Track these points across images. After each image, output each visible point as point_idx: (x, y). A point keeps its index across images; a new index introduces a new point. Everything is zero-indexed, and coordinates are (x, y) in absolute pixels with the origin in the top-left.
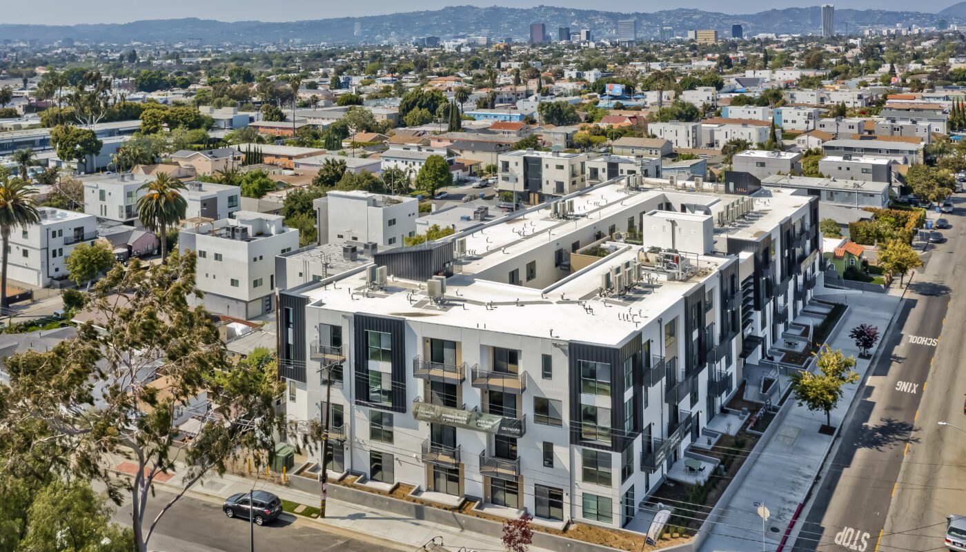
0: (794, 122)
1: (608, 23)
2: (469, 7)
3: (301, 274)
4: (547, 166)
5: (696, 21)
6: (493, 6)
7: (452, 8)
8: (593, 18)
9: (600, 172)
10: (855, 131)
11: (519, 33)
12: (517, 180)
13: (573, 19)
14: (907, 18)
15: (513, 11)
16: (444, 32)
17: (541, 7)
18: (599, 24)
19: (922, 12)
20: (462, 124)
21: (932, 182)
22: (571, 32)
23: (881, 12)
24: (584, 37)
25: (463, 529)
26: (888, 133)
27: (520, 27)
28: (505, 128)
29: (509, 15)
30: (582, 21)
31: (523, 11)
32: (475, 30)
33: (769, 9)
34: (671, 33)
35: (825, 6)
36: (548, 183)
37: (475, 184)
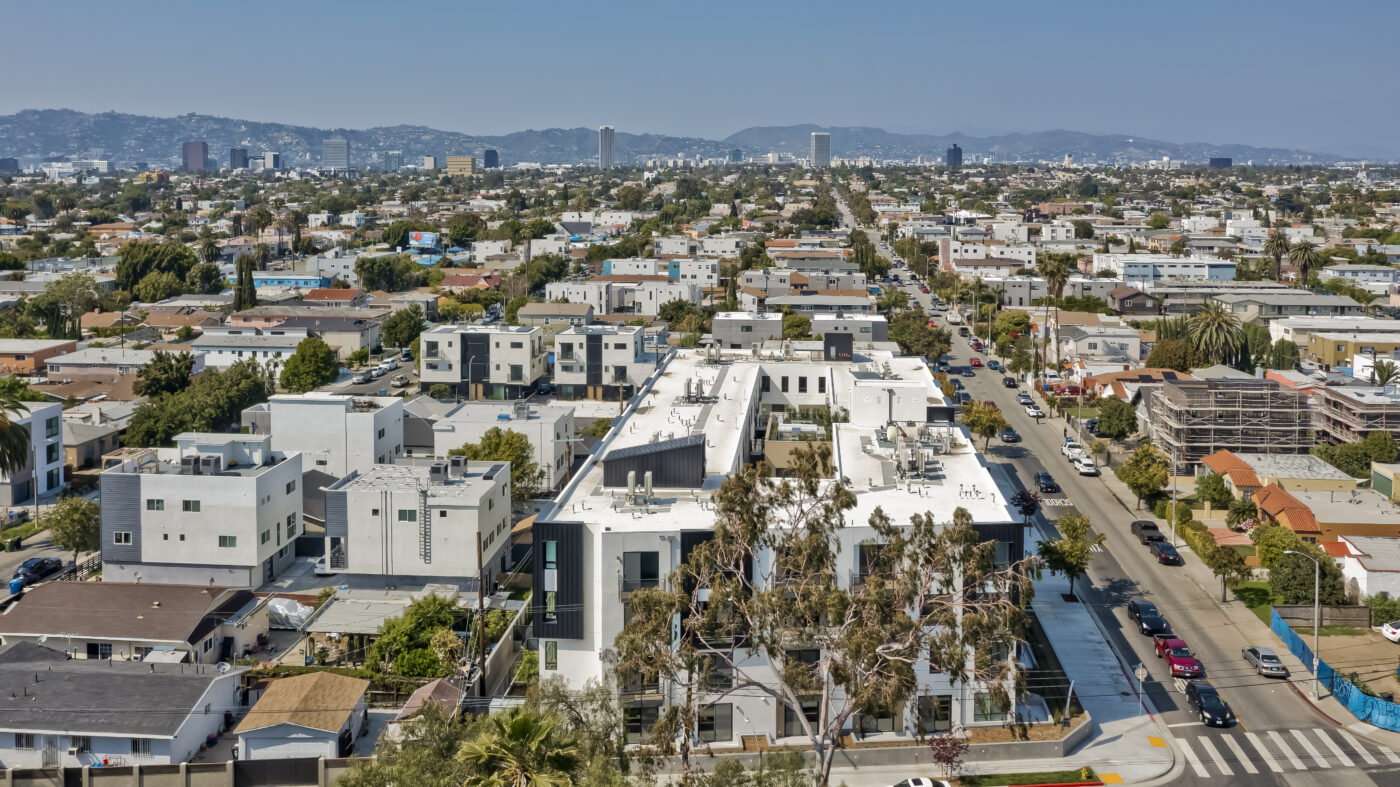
0: (694, 277)
1: (298, 143)
2: (66, 111)
3: (375, 512)
4: (498, 345)
5: (427, 143)
6: (108, 110)
7: (35, 112)
8: (276, 134)
9: (576, 348)
10: (787, 285)
11: (156, 156)
12: (450, 367)
13: (243, 136)
14: (690, 146)
15: (143, 120)
16: (22, 152)
17: (192, 115)
18: (285, 144)
19: (706, 138)
20: (258, 293)
21: (930, 339)
22: (249, 155)
23: (659, 137)
24: (270, 164)
25: (855, 766)
26: (821, 286)
27: (157, 147)
28: (329, 298)
29: (136, 126)
30: (259, 140)
31: (160, 121)
32: (78, 149)
33: (523, 129)
34: (400, 160)
35: (603, 127)
36: (498, 367)
37: (355, 379)
